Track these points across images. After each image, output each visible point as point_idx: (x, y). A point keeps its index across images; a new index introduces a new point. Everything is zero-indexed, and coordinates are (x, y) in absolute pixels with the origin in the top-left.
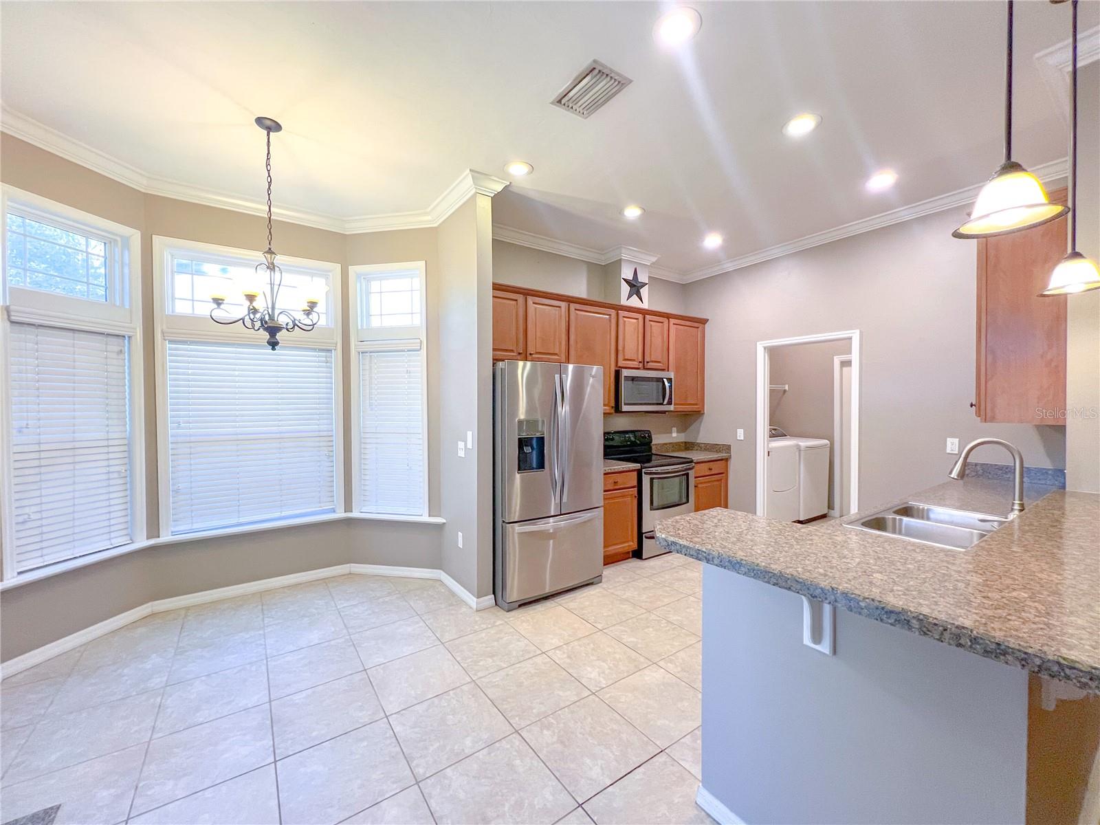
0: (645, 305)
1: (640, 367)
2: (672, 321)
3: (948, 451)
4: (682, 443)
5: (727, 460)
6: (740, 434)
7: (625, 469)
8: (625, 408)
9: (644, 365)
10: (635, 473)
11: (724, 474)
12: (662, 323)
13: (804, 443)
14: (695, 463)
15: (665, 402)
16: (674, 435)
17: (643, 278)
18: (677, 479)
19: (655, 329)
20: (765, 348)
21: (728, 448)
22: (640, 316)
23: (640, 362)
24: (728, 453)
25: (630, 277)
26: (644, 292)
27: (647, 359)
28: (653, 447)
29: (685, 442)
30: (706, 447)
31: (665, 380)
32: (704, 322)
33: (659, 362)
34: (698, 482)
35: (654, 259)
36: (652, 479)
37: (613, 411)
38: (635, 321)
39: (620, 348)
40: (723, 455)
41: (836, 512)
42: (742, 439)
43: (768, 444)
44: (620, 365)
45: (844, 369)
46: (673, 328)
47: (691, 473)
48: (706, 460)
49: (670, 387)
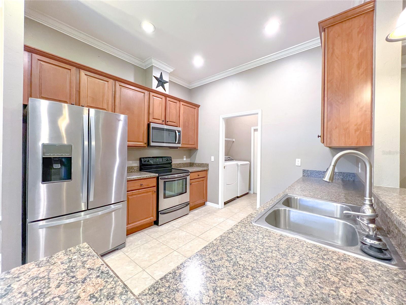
0: (167, 92)
1: (163, 123)
2: (182, 103)
3: (296, 165)
4: (188, 163)
5: (207, 171)
6: (213, 159)
7: (148, 177)
8: (152, 144)
9: (166, 122)
10: (155, 179)
11: (205, 178)
12: (176, 103)
13: (240, 163)
14: (190, 173)
15: (177, 142)
16: (185, 159)
17: (165, 78)
18: (181, 181)
19: (172, 105)
20: (223, 118)
21: (207, 165)
22: (163, 98)
23: (163, 121)
24: (207, 167)
25: (158, 76)
26: (166, 85)
27: (167, 120)
28: (173, 165)
29: (190, 163)
30: (198, 165)
31: (176, 131)
32: (198, 106)
33: (175, 122)
34: (192, 182)
35: (172, 70)
36: (165, 182)
37: (145, 145)
38: (161, 99)
39: (150, 112)
40: (205, 168)
41: (252, 192)
42: (213, 160)
43: (224, 164)
44: (150, 121)
45: (255, 132)
46: (182, 107)
47: (188, 178)
48: (196, 171)
49: (179, 135)
